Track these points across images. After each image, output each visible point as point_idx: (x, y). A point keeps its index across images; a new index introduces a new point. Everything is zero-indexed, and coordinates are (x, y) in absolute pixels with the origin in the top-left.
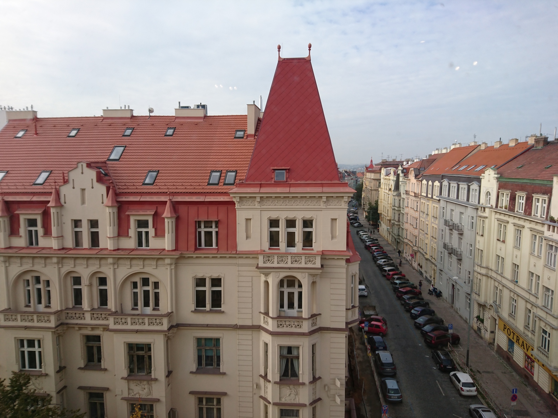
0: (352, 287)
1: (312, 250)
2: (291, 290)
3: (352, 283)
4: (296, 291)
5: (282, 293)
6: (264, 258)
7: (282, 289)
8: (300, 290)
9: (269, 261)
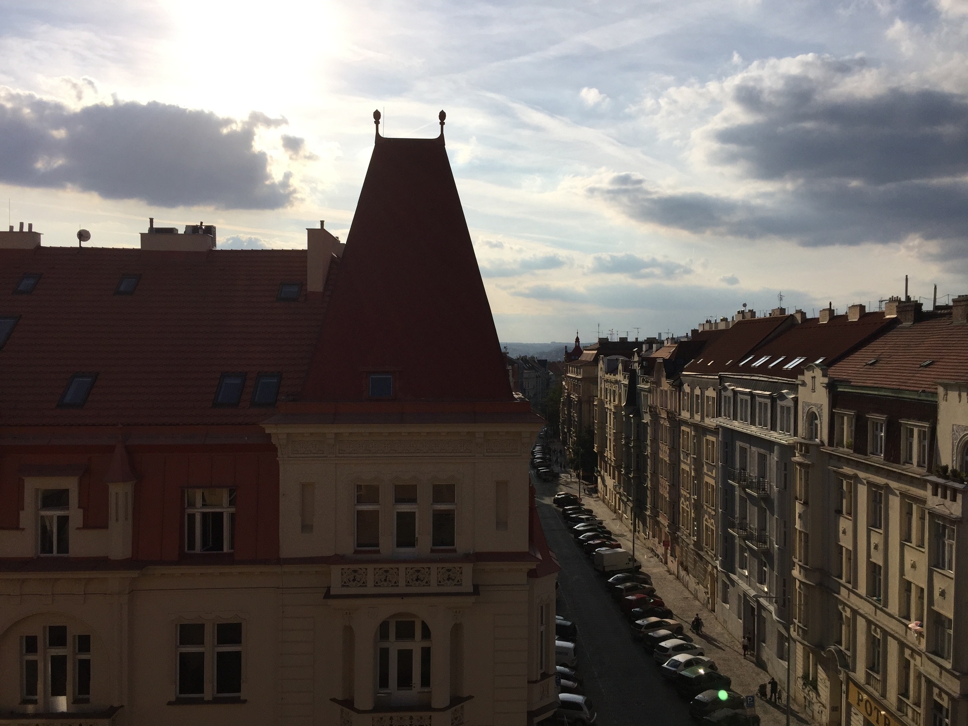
0: (542, 632)
1: (455, 551)
2: (405, 645)
3: (542, 623)
4: (416, 646)
5: (384, 654)
6: (342, 575)
7: (385, 645)
8: (426, 644)
9: (354, 580)
